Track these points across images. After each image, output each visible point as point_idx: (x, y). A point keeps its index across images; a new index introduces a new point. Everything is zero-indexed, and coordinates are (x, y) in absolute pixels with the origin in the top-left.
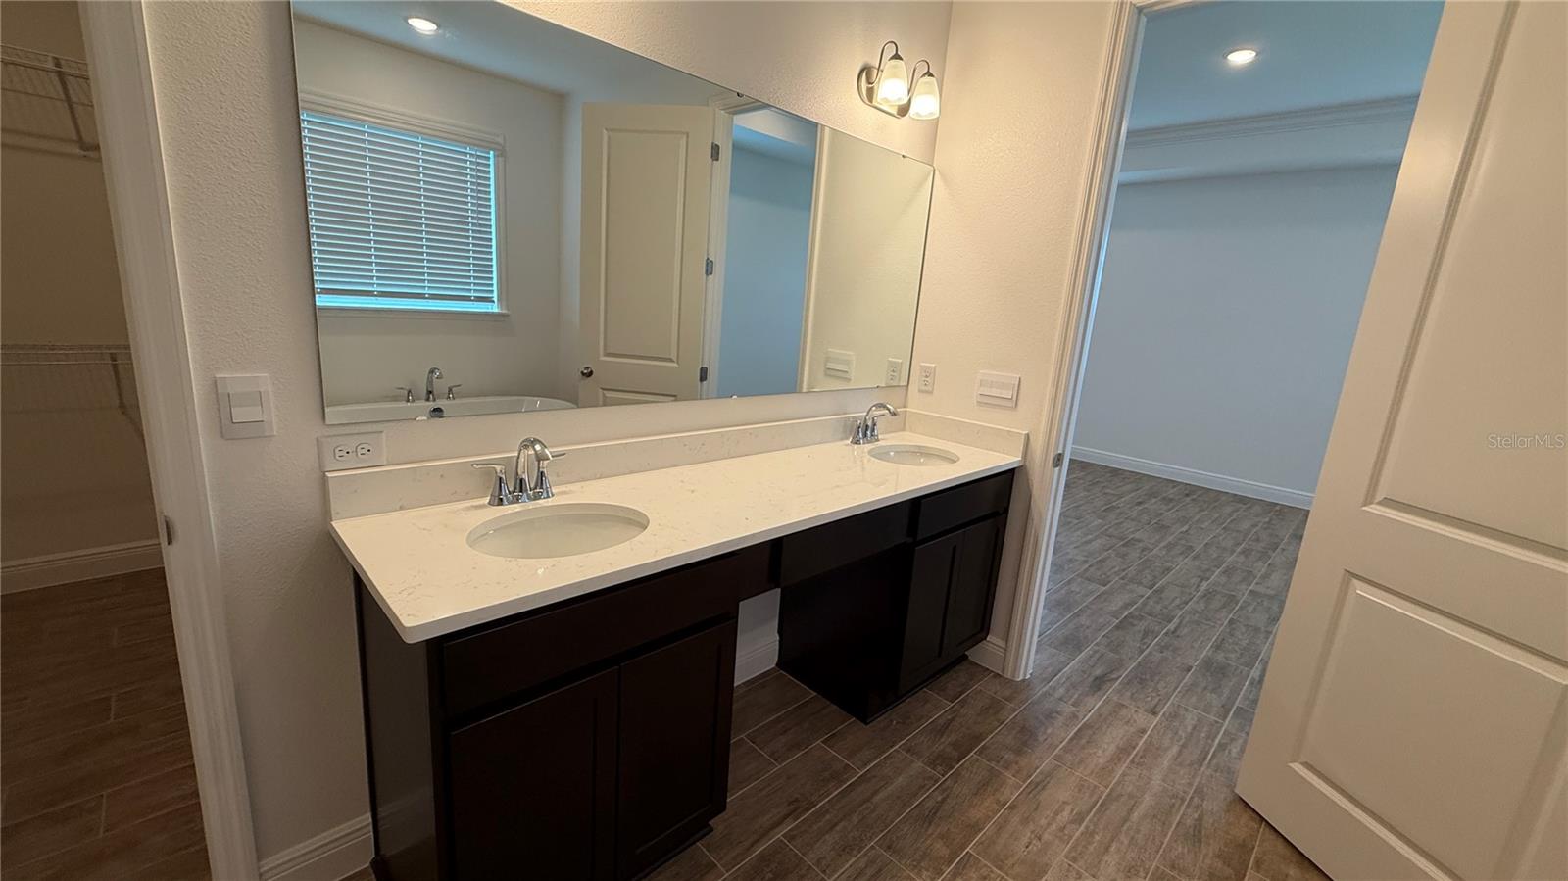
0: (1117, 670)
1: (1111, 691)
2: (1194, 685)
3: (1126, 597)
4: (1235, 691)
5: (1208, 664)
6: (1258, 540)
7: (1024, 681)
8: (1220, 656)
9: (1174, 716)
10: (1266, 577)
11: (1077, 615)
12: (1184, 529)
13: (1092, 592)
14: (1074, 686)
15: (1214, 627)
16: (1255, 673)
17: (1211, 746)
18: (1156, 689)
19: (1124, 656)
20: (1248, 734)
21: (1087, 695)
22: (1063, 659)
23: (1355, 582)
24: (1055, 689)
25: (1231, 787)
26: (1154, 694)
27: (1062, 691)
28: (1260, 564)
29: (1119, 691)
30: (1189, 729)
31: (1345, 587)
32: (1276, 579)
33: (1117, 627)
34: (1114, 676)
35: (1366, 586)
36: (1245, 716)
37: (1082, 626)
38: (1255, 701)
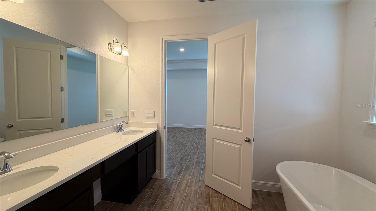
0: (182, 169)
1: (182, 174)
2: (195, 167)
3: (181, 153)
4: (202, 165)
5: (196, 162)
6: (199, 136)
7: (165, 178)
8: (198, 160)
9: (193, 174)
10: (202, 142)
11: (173, 160)
12: (188, 137)
13: (174, 154)
14: (175, 176)
15: (196, 154)
16: (204, 161)
17: (200, 177)
18: (189, 170)
19: (183, 166)
20: (205, 173)
21: (178, 176)
22: (172, 170)
23: (214, 139)
24: (171, 177)
25: (205, 184)
26: (189, 171)
27: (173, 177)
28: (200, 140)
29: (183, 173)
30: (196, 176)
31: (213, 140)
32: (203, 142)
33: (181, 160)
34: (182, 170)
35: (216, 140)
36: (204, 170)
37: (174, 162)
38: (205, 166)
